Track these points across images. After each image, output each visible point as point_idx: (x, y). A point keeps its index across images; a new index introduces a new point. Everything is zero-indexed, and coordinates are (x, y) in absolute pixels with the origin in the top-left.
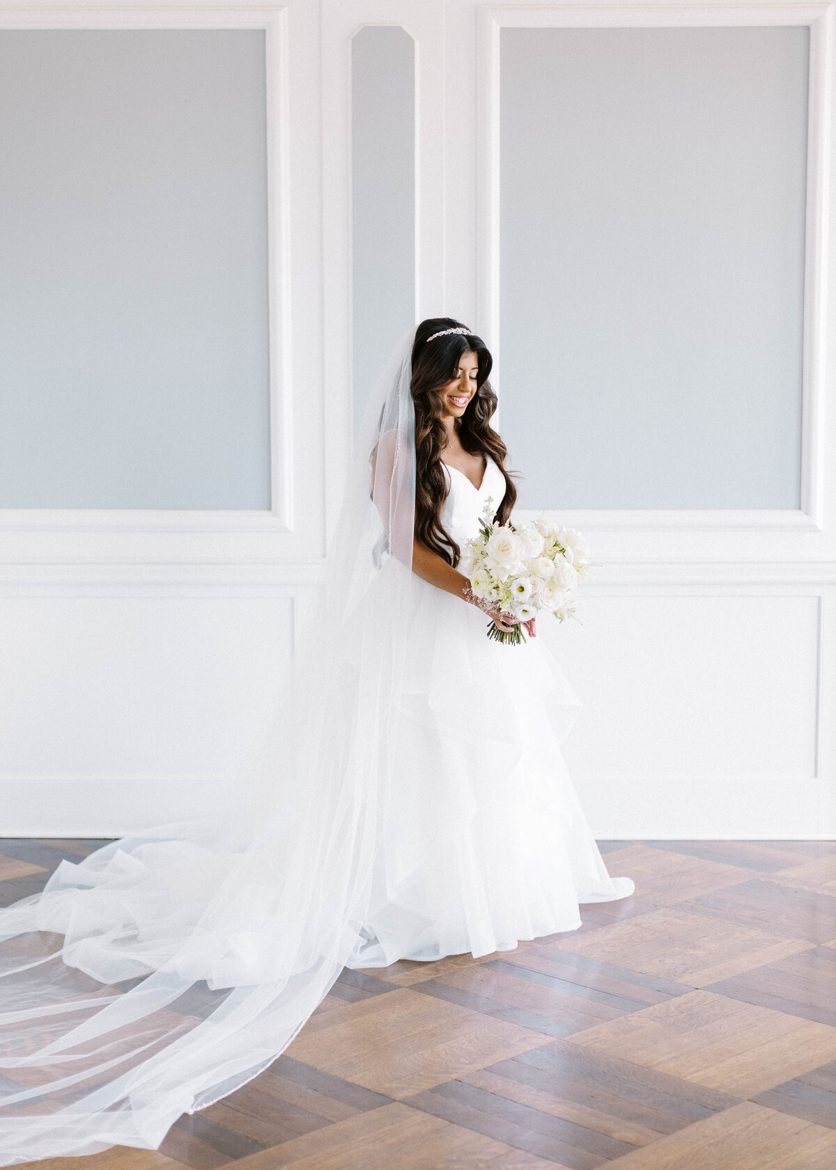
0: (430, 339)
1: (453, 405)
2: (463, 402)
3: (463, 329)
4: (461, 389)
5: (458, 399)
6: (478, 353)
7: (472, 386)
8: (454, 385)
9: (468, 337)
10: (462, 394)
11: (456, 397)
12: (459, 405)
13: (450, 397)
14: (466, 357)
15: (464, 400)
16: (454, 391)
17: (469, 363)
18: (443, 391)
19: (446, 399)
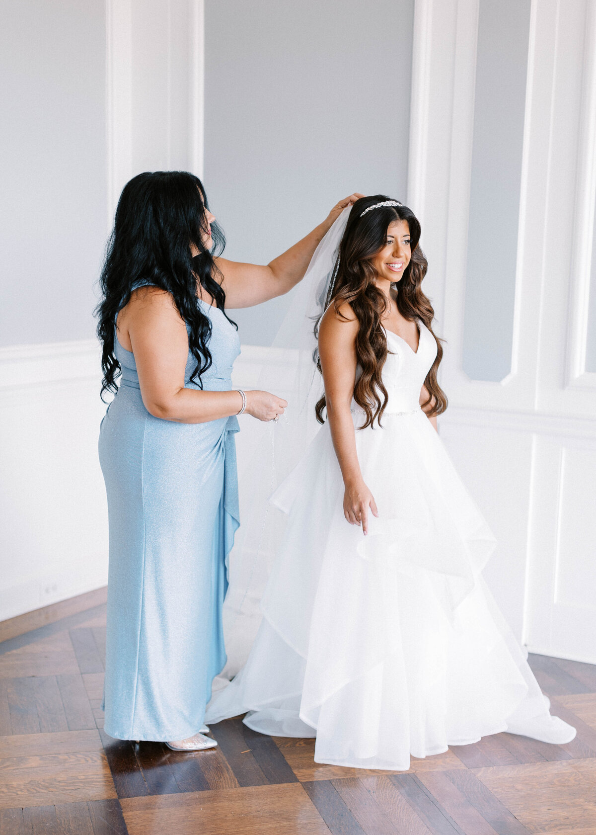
0: (364, 213)
1: (390, 270)
2: (399, 267)
3: (391, 202)
4: (395, 255)
5: (393, 265)
6: (408, 221)
7: (406, 251)
8: (387, 252)
9: (397, 208)
10: (397, 260)
11: (392, 264)
12: (395, 270)
13: (387, 264)
14: (396, 225)
15: (400, 265)
16: (389, 257)
17: (398, 230)
18: (380, 259)
19: (383, 266)
